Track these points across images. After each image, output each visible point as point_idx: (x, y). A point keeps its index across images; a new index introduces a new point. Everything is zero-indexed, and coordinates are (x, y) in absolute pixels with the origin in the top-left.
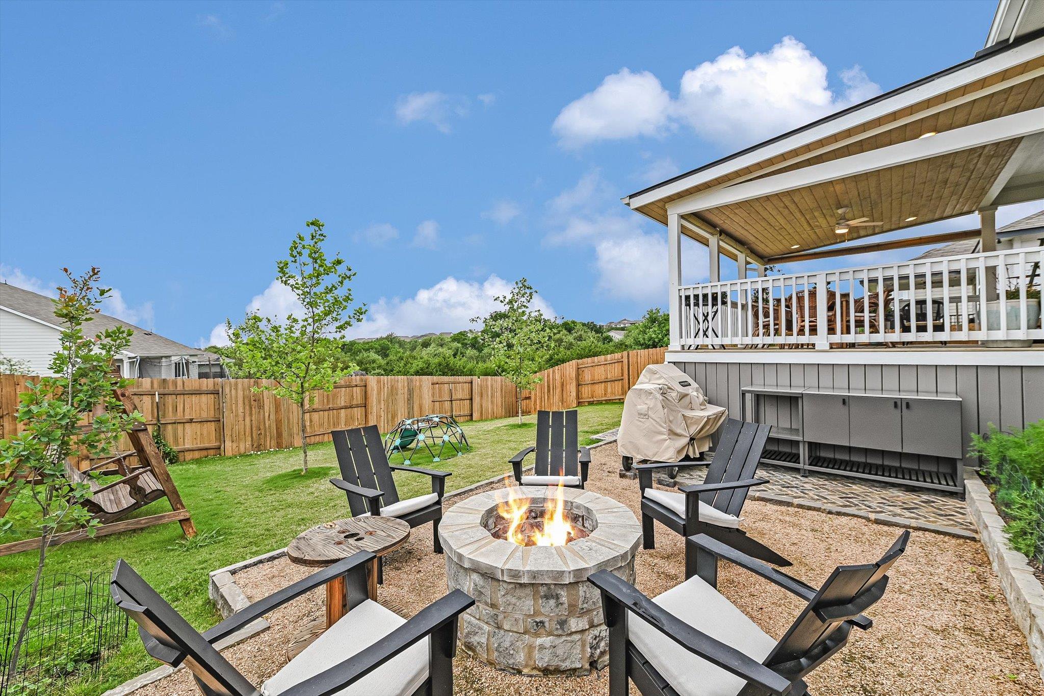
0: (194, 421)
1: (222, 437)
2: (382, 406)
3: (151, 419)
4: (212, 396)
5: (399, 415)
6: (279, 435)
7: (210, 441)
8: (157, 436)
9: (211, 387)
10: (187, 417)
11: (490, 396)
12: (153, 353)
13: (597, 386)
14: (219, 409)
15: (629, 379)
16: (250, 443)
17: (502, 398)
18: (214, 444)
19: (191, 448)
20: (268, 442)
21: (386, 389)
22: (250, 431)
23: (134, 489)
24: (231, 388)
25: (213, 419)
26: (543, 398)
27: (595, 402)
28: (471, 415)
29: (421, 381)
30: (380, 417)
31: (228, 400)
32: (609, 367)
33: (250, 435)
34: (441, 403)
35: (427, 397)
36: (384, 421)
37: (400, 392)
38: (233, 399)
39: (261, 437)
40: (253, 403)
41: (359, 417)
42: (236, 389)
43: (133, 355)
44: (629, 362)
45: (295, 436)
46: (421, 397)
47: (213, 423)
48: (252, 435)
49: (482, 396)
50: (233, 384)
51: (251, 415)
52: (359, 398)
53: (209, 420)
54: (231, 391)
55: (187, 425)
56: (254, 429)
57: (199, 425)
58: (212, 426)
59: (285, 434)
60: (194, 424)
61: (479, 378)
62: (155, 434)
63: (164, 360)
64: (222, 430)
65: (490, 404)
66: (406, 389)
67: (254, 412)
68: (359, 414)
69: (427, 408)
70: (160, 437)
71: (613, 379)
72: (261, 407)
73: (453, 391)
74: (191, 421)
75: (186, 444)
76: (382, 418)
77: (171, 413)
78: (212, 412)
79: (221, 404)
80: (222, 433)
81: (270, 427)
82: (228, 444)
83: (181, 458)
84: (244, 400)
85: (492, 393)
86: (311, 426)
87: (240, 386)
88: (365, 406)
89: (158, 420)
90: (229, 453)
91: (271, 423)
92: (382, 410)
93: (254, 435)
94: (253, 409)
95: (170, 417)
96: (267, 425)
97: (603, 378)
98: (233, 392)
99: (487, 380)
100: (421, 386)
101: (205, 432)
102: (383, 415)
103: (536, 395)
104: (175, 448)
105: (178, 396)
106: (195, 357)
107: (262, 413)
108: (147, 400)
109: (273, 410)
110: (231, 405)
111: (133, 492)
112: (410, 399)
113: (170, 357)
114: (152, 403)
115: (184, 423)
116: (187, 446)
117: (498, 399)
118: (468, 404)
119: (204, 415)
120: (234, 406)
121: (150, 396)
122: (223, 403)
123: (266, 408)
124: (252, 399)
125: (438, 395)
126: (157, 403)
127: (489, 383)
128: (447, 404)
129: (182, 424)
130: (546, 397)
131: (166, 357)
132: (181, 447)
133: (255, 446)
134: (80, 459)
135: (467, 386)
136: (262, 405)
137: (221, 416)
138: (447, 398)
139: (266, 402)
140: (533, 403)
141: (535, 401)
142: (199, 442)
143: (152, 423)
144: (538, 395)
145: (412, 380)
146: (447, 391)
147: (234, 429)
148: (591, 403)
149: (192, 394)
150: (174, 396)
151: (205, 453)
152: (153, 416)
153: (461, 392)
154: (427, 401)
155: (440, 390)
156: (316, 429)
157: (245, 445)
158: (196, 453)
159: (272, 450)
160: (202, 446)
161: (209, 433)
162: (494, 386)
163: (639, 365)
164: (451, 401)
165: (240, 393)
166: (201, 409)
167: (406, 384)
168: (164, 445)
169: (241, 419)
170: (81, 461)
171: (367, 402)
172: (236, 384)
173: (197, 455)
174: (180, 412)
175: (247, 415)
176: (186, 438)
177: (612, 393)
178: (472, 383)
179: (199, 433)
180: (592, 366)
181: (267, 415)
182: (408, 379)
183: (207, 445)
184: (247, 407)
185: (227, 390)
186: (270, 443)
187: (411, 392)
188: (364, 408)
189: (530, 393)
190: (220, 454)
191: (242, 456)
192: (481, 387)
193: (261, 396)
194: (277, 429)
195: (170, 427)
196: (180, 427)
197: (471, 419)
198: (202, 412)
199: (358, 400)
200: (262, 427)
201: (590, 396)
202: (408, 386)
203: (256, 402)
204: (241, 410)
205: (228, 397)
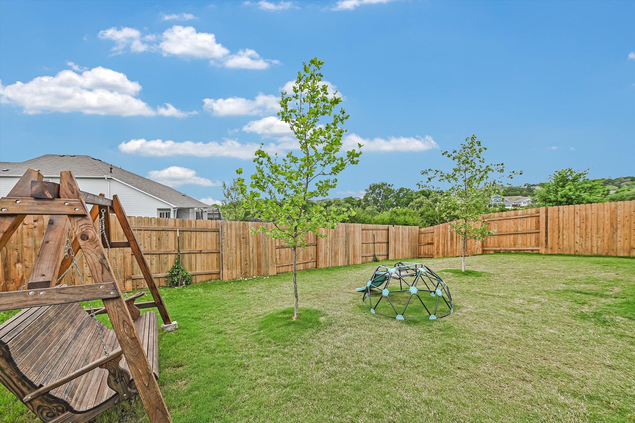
0: (202, 252)
1: (221, 265)
2: (328, 246)
3: (174, 250)
4: (215, 233)
5: (340, 253)
6: (259, 265)
7: (213, 268)
8: (178, 262)
9: (214, 227)
10: (198, 249)
11: (401, 241)
12: (185, 206)
13: (505, 238)
14: (219, 244)
15: (546, 233)
16: (240, 271)
17: (409, 242)
18: (216, 270)
19: (201, 273)
20: (252, 270)
21: (331, 233)
22: (240, 261)
23: (114, 375)
24: (227, 228)
25: (215, 252)
26: (446, 245)
27: (502, 251)
28: (388, 255)
29: (354, 227)
30: (327, 254)
31: (226, 237)
32: (519, 221)
33: (240, 265)
34: (367, 244)
35: (358, 239)
36: (329, 257)
37: (340, 235)
38: (229, 236)
39: (247, 266)
40: (242, 240)
41: (312, 253)
42: (231, 229)
43: (175, 206)
44: (547, 217)
45: (270, 266)
46: (354, 240)
47: (215, 254)
48: (241, 265)
49: (395, 241)
50: (229, 225)
51: (241, 249)
52: (312, 238)
53: (213, 252)
54: (227, 230)
55: (198, 255)
56: (242, 260)
57: (205, 256)
58: (215, 256)
59: (263, 264)
60: (202, 254)
61: (393, 226)
62: (176, 261)
63: (191, 209)
64: (221, 260)
65: (401, 247)
66: (344, 233)
67: (242, 247)
68: (312, 251)
69: (358, 248)
70: (179, 264)
71: (525, 232)
72: (247, 243)
73: (375, 236)
74: (200, 252)
75: (197, 270)
76: (328, 255)
77: (187, 246)
78: (215, 246)
79: (221, 240)
80: (221, 262)
81: (253, 259)
82: (225, 270)
83: (194, 281)
84: (236, 237)
85: (402, 239)
86: (280, 259)
87: (233, 226)
88: (316, 245)
89: (179, 251)
90: (226, 279)
91: (253, 256)
92: (328, 249)
93: (242, 265)
94: (242, 245)
95: (186, 249)
96: (251, 258)
97: (512, 230)
98: (229, 230)
99: (399, 229)
100: (354, 231)
101: (210, 261)
102: (328, 253)
103: (438, 241)
104: (190, 273)
105: (192, 232)
106: (206, 209)
107: (248, 248)
108: (171, 234)
109: (255, 246)
110: (228, 241)
111: (112, 379)
112: (347, 242)
113: (194, 208)
114: (175, 237)
115: (195, 253)
116: (198, 271)
117: (407, 244)
118: (385, 247)
119: (210, 248)
120: (229, 241)
121: (173, 232)
122: (222, 239)
123: (251, 244)
124: (242, 236)
125: (365, 238)
126: (178, 237)
127: (401, 231)
128: (371, 246)
129: (195, 254)
130: (449, 244)
131: (192, 208)
132: (193, 272)
133: (243, 273)
134: (125, 279)
135: (385, 232)
136: (248, 242)
137: (221, 250)
138: (371, 241)
139: (251, 239)
140: (435, 248)
141: (438, 247)
142: (205, 268)
143: (174, 252)
144: (441, 241)
145: (348, 227)
146: (371, 236)
147: (229, 260)
148: (497, 252)
149: (202, 231)
150: (189, 232)
151: (209, 277)
152: (175, 248)
153: (381, 237)
154: (358, 243)
155: (366, 234)
156: (283, 261)
157: (236, 273)
158: (204, 276)
159: (255, 277)
160: (207, 271)
161: (212, 262)
162: (404, 233)
163: (561, 220)
164: (374, 243)
165: (234, 232)
166: (207, 242)
167: (344, 230)
168: (182, 270)
169: (234, 252)
170: (126, 281)
171: (318, 242)
172: (231, 225)
173: (204, 278)
174: (193, 245)
175: (238, 249)
176: (197, 265)
177: (524, 245)
178: (388, 230)
179: (205, 262)
180: (500, 220)
181: (251, 249)
182: (345, 225)
183: (211, 271)
184: (238, 243)
185: (225, 229)
186: (253, 271)
187: (347, 235)
188: (315, 246)
189: (432, 239)
190: (219, 279)
191: (234, 281)
192: (395, 234)
193: (247, 234)
194: (258, 260)
195: (186, 256)
196: (193, 256)
197: (388, 258)
198: (208, 246)
199: (312, 240)
200: (248, 259)
201: (496, 245)
202: (346, 231)
203: (243, 239)
204: (234, 245)
205: (225, 234)
